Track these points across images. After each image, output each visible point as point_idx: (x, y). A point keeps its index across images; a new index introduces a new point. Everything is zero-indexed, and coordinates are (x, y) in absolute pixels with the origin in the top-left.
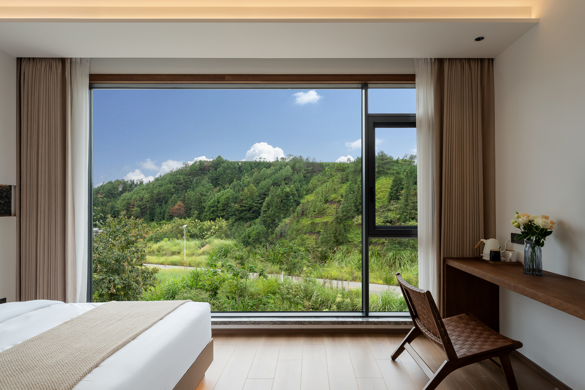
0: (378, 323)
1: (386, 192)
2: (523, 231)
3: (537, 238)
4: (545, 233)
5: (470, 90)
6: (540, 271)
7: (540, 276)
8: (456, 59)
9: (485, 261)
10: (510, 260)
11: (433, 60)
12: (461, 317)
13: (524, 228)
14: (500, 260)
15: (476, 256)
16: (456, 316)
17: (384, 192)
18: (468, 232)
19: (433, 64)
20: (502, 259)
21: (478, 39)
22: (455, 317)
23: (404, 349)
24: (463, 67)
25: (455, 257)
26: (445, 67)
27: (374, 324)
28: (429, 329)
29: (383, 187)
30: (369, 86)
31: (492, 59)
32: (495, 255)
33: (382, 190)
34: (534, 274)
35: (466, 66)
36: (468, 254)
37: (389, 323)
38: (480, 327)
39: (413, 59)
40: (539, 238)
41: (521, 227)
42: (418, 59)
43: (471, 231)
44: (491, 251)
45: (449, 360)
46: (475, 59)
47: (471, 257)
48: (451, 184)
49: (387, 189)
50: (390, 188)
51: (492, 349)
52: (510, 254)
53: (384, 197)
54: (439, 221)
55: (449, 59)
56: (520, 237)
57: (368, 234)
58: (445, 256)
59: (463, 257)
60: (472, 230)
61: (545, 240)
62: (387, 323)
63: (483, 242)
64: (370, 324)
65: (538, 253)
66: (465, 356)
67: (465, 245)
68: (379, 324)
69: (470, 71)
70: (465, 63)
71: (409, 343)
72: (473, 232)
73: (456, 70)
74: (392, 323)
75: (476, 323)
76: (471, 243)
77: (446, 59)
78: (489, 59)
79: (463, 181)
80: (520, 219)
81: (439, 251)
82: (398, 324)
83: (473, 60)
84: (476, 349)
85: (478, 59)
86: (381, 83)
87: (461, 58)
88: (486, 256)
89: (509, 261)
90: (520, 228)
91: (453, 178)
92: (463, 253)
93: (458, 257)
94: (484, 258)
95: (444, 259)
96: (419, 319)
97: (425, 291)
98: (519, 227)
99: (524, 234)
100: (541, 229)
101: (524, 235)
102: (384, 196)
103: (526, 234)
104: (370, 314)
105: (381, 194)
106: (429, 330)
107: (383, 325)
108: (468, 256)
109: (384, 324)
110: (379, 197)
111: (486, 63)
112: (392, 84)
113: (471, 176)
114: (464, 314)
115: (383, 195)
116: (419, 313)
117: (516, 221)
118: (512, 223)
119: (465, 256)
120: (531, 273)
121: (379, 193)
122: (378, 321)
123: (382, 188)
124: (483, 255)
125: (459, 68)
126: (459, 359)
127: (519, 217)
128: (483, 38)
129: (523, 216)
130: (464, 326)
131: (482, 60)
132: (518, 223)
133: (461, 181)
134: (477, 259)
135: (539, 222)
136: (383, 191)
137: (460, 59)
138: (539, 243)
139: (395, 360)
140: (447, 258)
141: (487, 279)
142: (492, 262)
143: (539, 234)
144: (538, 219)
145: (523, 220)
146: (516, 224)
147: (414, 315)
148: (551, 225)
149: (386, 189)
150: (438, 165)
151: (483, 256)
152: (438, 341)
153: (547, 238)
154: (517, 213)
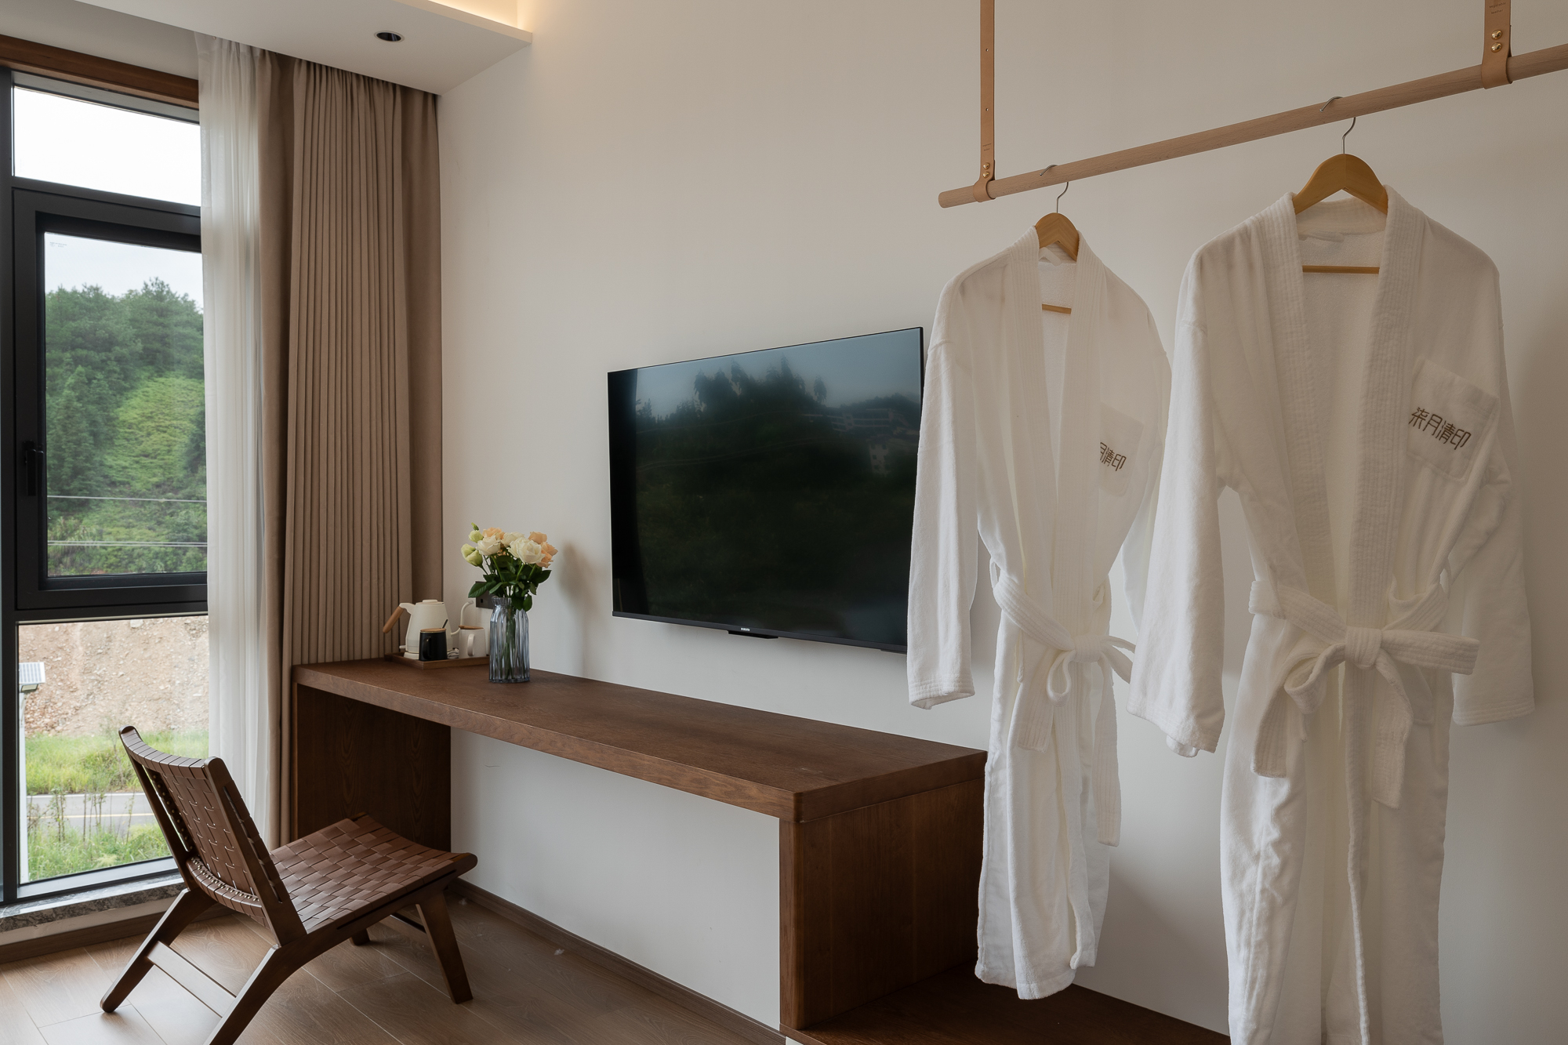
0: (57, 915)
1: (178, 430)
2: (489, 573)
3: (517, 590)
4: (536, 575)
5: (370, 170)
6: (524, 669)
7: (525, 682)
8: (329, 69)
9: (409, 664)
10: (471, 655)
11: (258, 54)
12: (336, 829)
13: (492, 567)
14: (445, 656)
15: (388, 652)
16: (322, 830)
17: (168, 431)
18: (366, 584)
19: (257, 64)
20: (451, 652)
21: (387, 37)
22: (318, 835)
23: (150, 964)
24: (350, 99)
25: (327, 661)
26: (295, 85)
27: (41, 922)
28: (228, 879)
29: (162, 413)
30: (18, 77)
31: (435, 97)
32: (433, 644)
33: (163, 424)
34: (509, 680)
35: (361, 97)
36: (365, 648)
37: (101, 904)
38: (385, 844)
39: (189, 34)
40: (520, 589)
41: (484, 564)
42: (207, 39)
43: (375, 581)
44: (421, 634)
45: (282, 945)
46: (386, 84)
47: (374, 656)
48: (316, 443)
49: (181, 422)
50: (192, 421)
51: (402, 886)
52: (470, 637)
53: (169, 451)
54: (276, 556)
55: (308, 63)
56: (481, 590)
57: (16, 609)
58: (297, 662)
59: (351, 658)
60: (378, 579)
61: (535, 594)
62: (94, 908)
63: (404, 610)
64: (24, 926)
65: (519, 627)
66: (328, 922)
67: (357, 623)
68: (61, 918)
69: (373, 114)
70: (358, 87)
71: (168, 943)
72: (381, 585)
73: (329, 106)
74: (113, 902)
75: (374, 837)
76: (374, 617)
77: (297, 62)
78: (426, 94)
79: (350, 434)
80: (481, 544)
81: (277, 648)
82: (134, 903)
83: (381, 84)
84: (361, 898)
85: (394, 85)
86: (68, 79)
87: (346, 71)
88: (412, 650)
89: (467, 657)
90: (482, 567)
91: (321, 424)
92: (351, 648)
93: (337, 659)
94: (407, 655)
95: (293, 670)
96: (201, 860)
97: (207, 762)
98: (480, 565)
99: (491, 581)
100: (526, 566)
101: (489, 584)
102: (169, 446)
103: (494, 582)
104: (23, 893)
105: (156, 437)
106: (227, 882)
107: (78, 917)
108: (366, 656)
109: (79, 914)
110: (150, 450)
111: (417, 103)
112: (110, 91)
113: (374, 423)
114: (347, 820)
115: (166, 443)
116: (199, 837)
117: (473, 548)
118: (465, 552)
119: (357, 657)
120: (504, 677)
121: (149, 434)
122: (54, 909)
123: (160, 416)
124: (406, 647)
125: (339, 99)
126: (310, 934)
127: (478, 538)
128: (398, 38)
129: (490, 536)
130: (341, 851)
131: (406, 91)
132: (478, 553)
133: (345, 434)
134: (392, 660)
135: (521, 550)
136: (165, 429)
137: (343, 74)
138: (521, 603)
139: (117, 1010)
140: (302, 665)
141: (397, 707)
142: (422, 663)
143: (520, 580)
144: (518, 541)
145: (487, 545)
146: (473, 554)
147: (185, 853)
148: (543, 555)
149: (176, 419)
150: (275, 383)
151: (404, 650)
152: (252, 902)
153: (541, 587)
154: (477, 528)
